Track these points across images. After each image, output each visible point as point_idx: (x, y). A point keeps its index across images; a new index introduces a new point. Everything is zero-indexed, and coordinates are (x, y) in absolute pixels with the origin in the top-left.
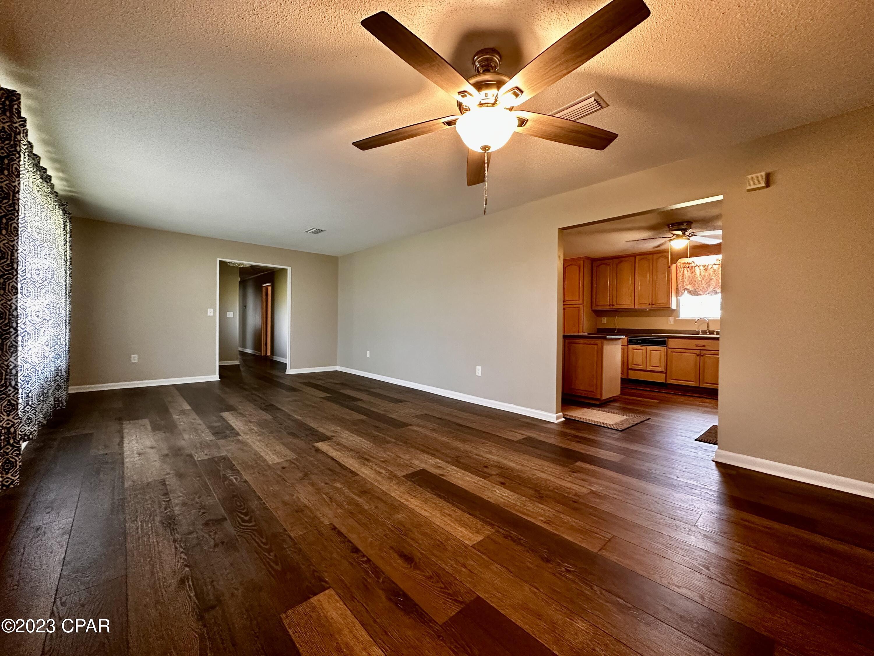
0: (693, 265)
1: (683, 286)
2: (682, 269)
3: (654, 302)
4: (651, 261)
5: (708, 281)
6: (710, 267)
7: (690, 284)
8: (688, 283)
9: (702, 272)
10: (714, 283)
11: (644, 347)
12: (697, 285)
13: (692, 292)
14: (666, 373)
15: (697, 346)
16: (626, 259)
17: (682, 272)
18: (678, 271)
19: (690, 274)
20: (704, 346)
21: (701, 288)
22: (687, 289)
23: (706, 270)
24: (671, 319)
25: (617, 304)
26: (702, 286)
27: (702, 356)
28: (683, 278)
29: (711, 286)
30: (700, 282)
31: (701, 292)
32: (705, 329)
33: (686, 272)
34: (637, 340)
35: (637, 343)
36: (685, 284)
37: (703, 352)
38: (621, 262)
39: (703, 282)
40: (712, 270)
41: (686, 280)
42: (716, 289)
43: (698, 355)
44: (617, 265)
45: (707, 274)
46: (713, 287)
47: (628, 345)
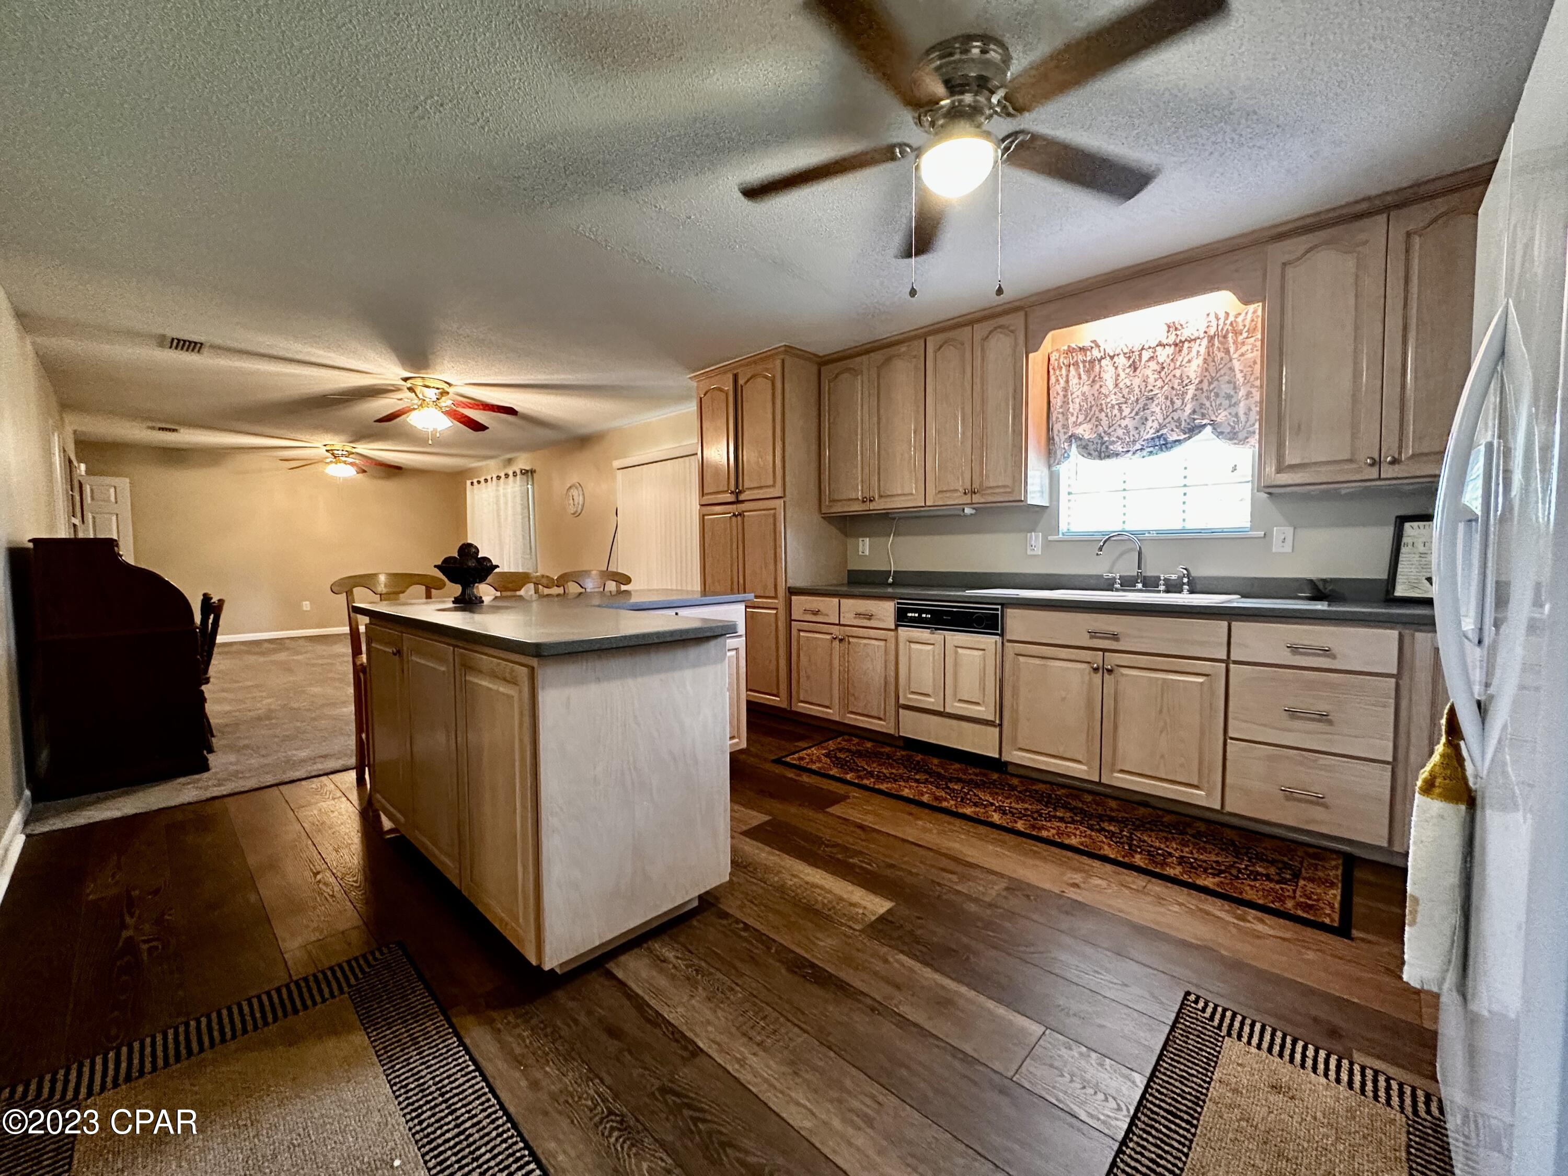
0: (1096, 353)
1: (1065, 426)
2: (1064, 372)
3: (976, 485)
4: (968, 346)
5: (1141, 405)
6: (1146, 355)
7: (1087, 420)
8: (1081, 418)
9: (1123, 375)
10: (1157, 410)
11: (938, 636)
12: (1105, 422)
13: (1091, 447)
14: (1001, 725)
15: (1093, 635)
16: (903, 349)
17: (1062, 382)
18: (1053, 380)
19: (1086, 388)
20: (1115, 637)
21: (1120, 432)
22: (1079, 439)
23: (1134, 367)
24: (1036, 540)
25: (881, 497)
26: (1123, 423)
27: (1110, 671)
28: (1065, 403)
29: (1149, 424)
30: (1116, 411)
31: (1118, 447)
32: (1134, 572)
33: (1074, 381)
34: (920, 612)
35: (918, 623)
36: (1072, 419)
37: (1113, 659)
38: (889, 360)
39: (1126, 411)
40: (1153, 365)
41: (1074, 408)
42: (1164, 431)
43: (1096, 670)
44: (879, 368)
45: (1137, 382)
46: (1156, 425)
47: (897, 626)
